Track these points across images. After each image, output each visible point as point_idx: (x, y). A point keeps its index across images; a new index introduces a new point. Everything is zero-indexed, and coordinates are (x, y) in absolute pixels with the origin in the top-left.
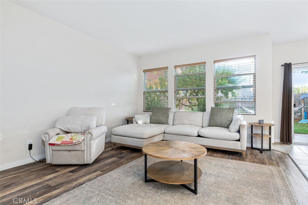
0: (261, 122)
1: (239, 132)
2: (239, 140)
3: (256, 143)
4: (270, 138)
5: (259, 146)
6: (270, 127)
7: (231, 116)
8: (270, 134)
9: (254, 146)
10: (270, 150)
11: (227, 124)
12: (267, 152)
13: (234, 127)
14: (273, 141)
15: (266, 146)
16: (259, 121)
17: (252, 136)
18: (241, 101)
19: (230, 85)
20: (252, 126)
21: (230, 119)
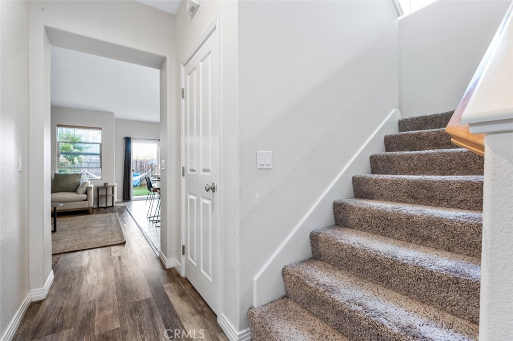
0: (105, 184)
1: (86, 193)
2: (86, 200)
3: (102, 203)
4: (113, 197)
5: (104, 205)
6: (113, 188)
7: (78, 180)
8: (113, 194)
9: (100, 206)
10: (113, 206)
11: (75, 188)
12: (111, 208)
13: (81, 190)
14: (115, 200)
15: (110, 204)
16: (104, 184)
17: (98, 197)
18: (87, 166)
19: (76, 151)
20: (98, 188)
21: (77, 184)
